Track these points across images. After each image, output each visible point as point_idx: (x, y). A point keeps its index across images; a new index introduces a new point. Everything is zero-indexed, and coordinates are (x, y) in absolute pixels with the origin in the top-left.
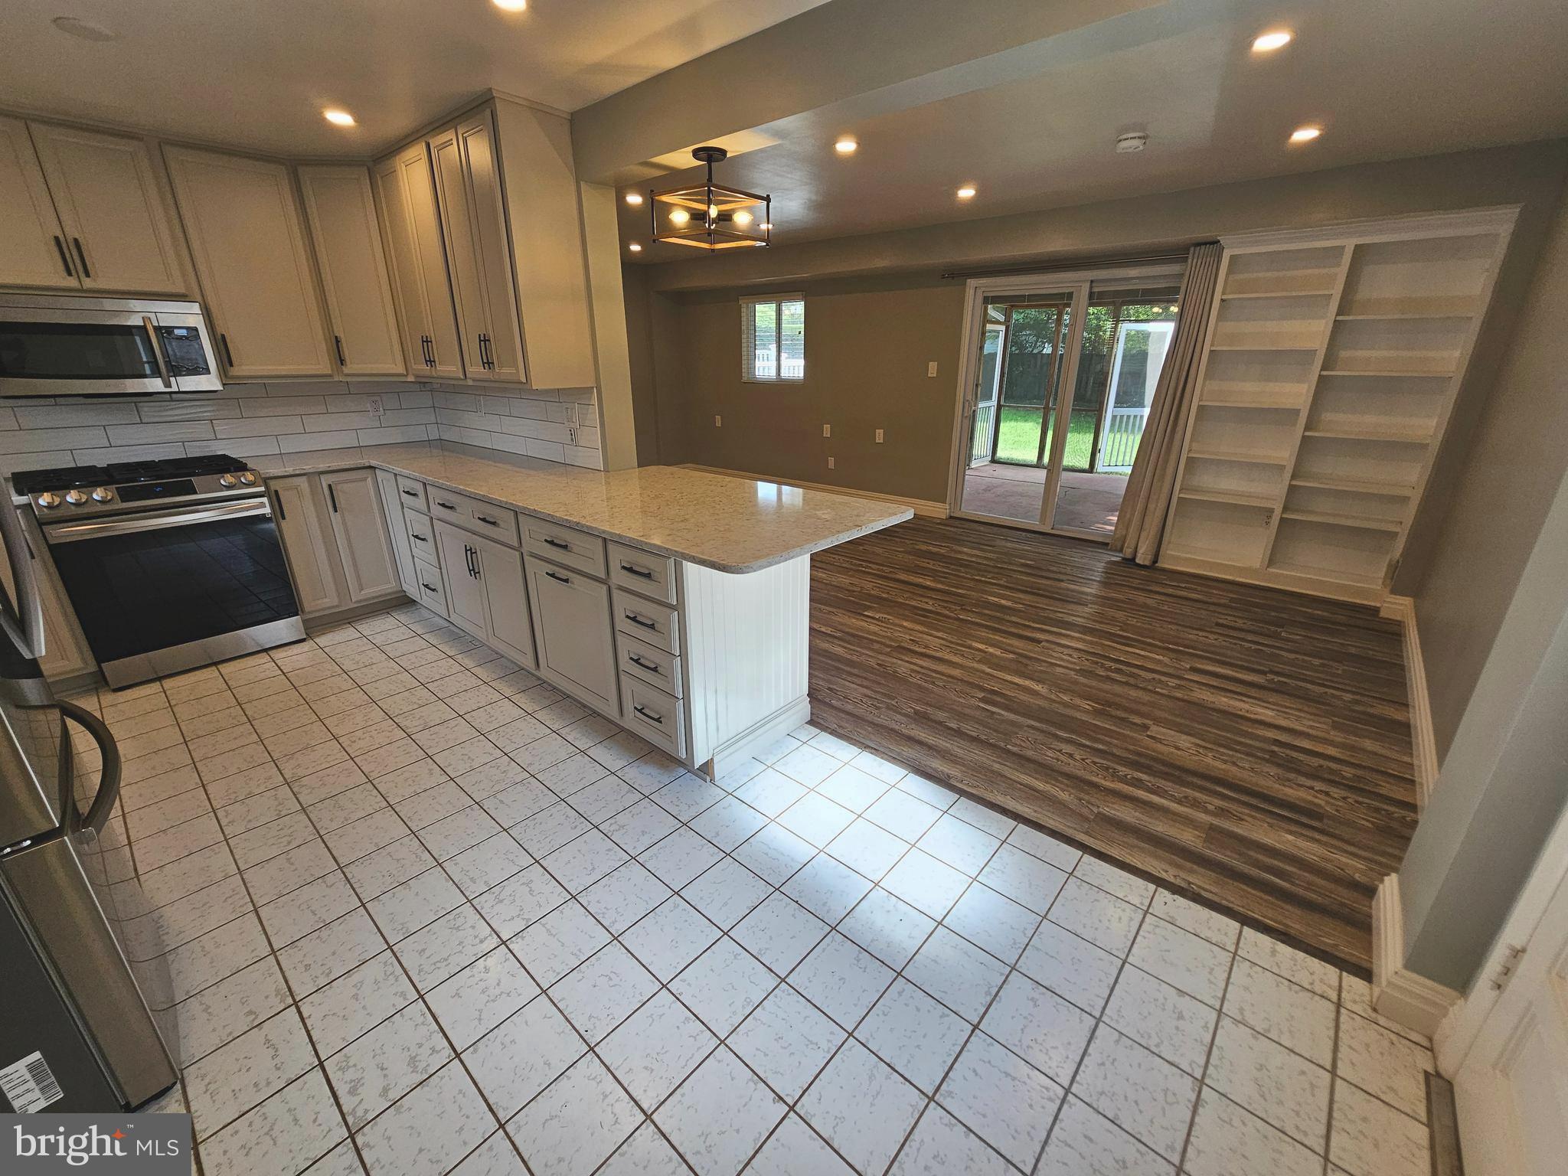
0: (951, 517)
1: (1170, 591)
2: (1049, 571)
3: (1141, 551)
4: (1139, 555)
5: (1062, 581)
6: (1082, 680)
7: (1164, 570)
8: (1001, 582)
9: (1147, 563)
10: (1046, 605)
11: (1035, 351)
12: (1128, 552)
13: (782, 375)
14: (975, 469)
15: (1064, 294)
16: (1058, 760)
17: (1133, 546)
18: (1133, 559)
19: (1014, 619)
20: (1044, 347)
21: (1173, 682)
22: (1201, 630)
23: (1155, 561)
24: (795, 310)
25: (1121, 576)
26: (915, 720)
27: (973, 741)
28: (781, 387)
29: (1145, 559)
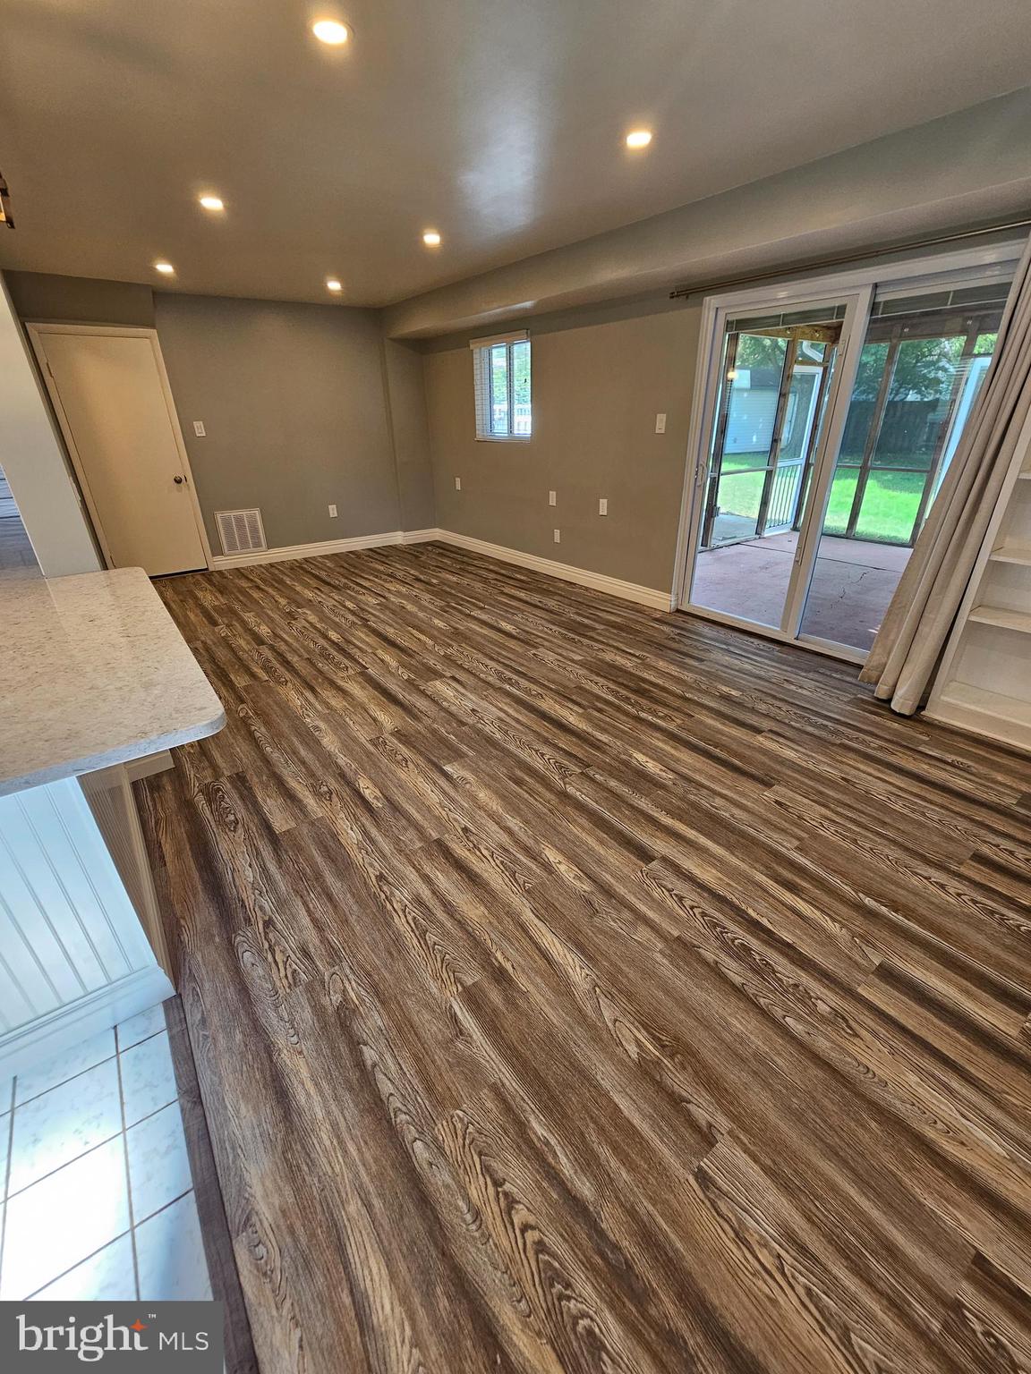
0: (678, 611)
1: (923, 768)
2: (753, 710)
3: (899, 693)
4: (896, 698)
5: (758, 731)
6: (664, 966)
7: (932, 725)
8: (671, 727)
9: (907, 712)
10: (712, 778)
11: (897, 399)
12: (881, 691)
13: (516, 432)
14: (769, 538)
15: (833, 308)
16: (477, 1215)
17: (891, 683)
18: (889, 701)
19: (644, 804)
20: (907, 395)
21: (827, 1001)
22: (940, 867)
23: (922, 706)
24: (523, 351)
25: (860, 730)
26: (324, 1028)
27: (370, 1111)
28: (513, 446)
29: (903, 704)
